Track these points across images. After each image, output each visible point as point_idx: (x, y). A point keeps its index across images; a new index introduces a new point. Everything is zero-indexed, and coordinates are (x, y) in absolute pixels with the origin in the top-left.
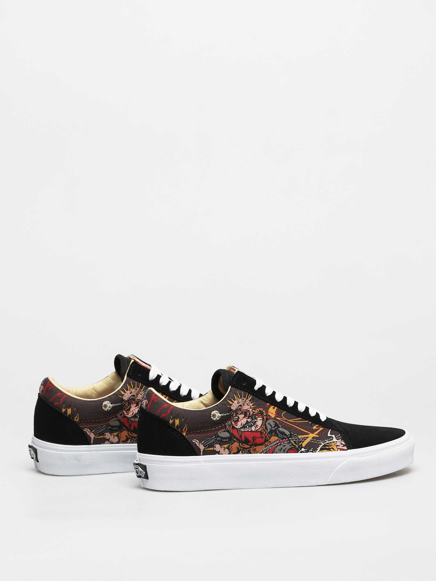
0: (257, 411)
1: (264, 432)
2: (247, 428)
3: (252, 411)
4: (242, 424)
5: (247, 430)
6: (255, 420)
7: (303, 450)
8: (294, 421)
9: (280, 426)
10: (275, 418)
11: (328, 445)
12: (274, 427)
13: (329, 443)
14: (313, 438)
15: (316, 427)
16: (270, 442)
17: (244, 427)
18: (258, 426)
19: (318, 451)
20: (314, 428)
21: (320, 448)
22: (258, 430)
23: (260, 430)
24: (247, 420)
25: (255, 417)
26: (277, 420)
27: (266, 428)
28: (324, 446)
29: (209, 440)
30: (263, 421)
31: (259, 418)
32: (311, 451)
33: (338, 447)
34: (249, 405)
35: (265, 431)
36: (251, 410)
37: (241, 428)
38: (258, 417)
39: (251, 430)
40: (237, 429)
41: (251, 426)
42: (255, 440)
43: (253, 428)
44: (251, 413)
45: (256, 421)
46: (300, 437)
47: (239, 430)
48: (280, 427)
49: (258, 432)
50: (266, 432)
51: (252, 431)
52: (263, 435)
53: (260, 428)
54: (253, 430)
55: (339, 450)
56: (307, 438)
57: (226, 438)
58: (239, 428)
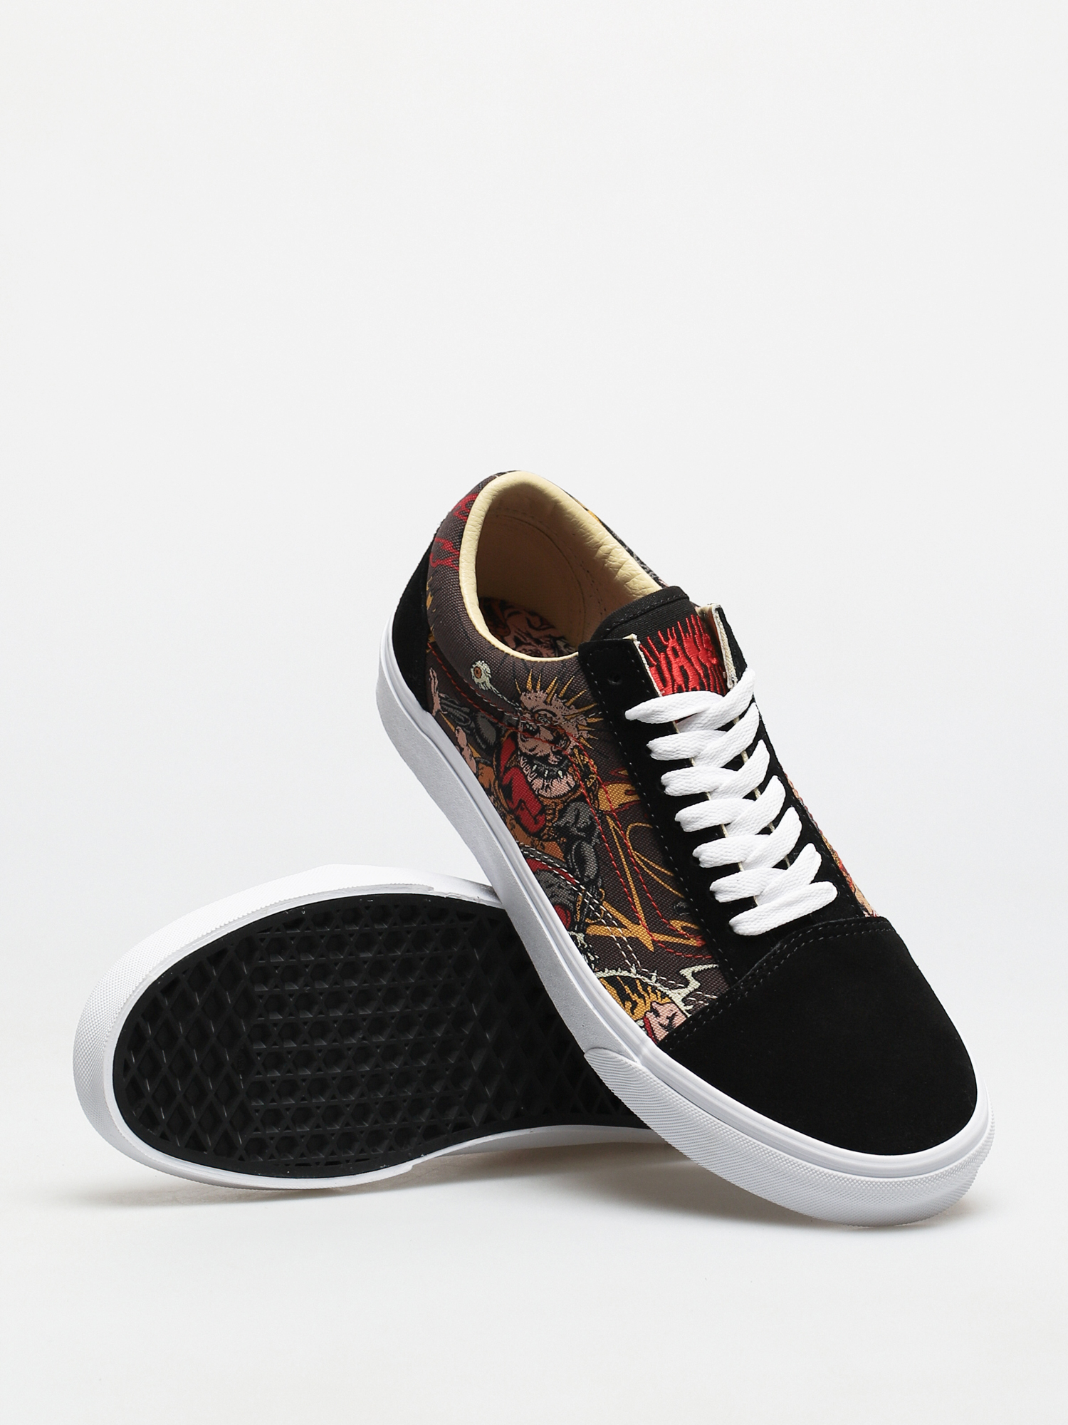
0: (581, 760)
1: (550, 814)
2: (532, 768)
3: (572, 749)
4: (533, 750)
5: (526, 773)
6: (560, 773)
7: (580, 937)
8: (645, 863)
9: (595, 840)
10: (603, 815)
11: (640, 988)
12: (579, 830)
13: (649, 989)
14: (634, 941)
15: (683, 928)
16: (544, 848)
17: (530, 760)
18: (550, 788)
19: (601, 974)
20: (677, 924)
21: (613, 973)
22: (542, 796)
23: (546, 802)
24: (549, 755)
25: (568, 766)
26: (605, 824)
27: (562, 813)
28: (627, 980)
29: (455, 704)
30: (569, 792)
31: (570, 778)
32: (588, 958)
33: (650, 1016)
34: (578, 731)
35: (554, 814)
36: (574, 743)
37: (525, 755)
38: (570, 774)
39: (532, 781)
40: (518, 748)
41: (540, 774)
42: (522, 809)
43: (538, 783)
44: (569, 751)
45: (558, 776)
46: (605, 907)
47: (517, 755)
48: (590, 843)
49: (539, 799)
50: (553, 819)
51: (530, 784)
52: (540, 818)
53: (551, 798)
54: (534, 787)
55: (641, 1023)
56: (621, 925)
57: (485, 741)
58: (521, 751)
